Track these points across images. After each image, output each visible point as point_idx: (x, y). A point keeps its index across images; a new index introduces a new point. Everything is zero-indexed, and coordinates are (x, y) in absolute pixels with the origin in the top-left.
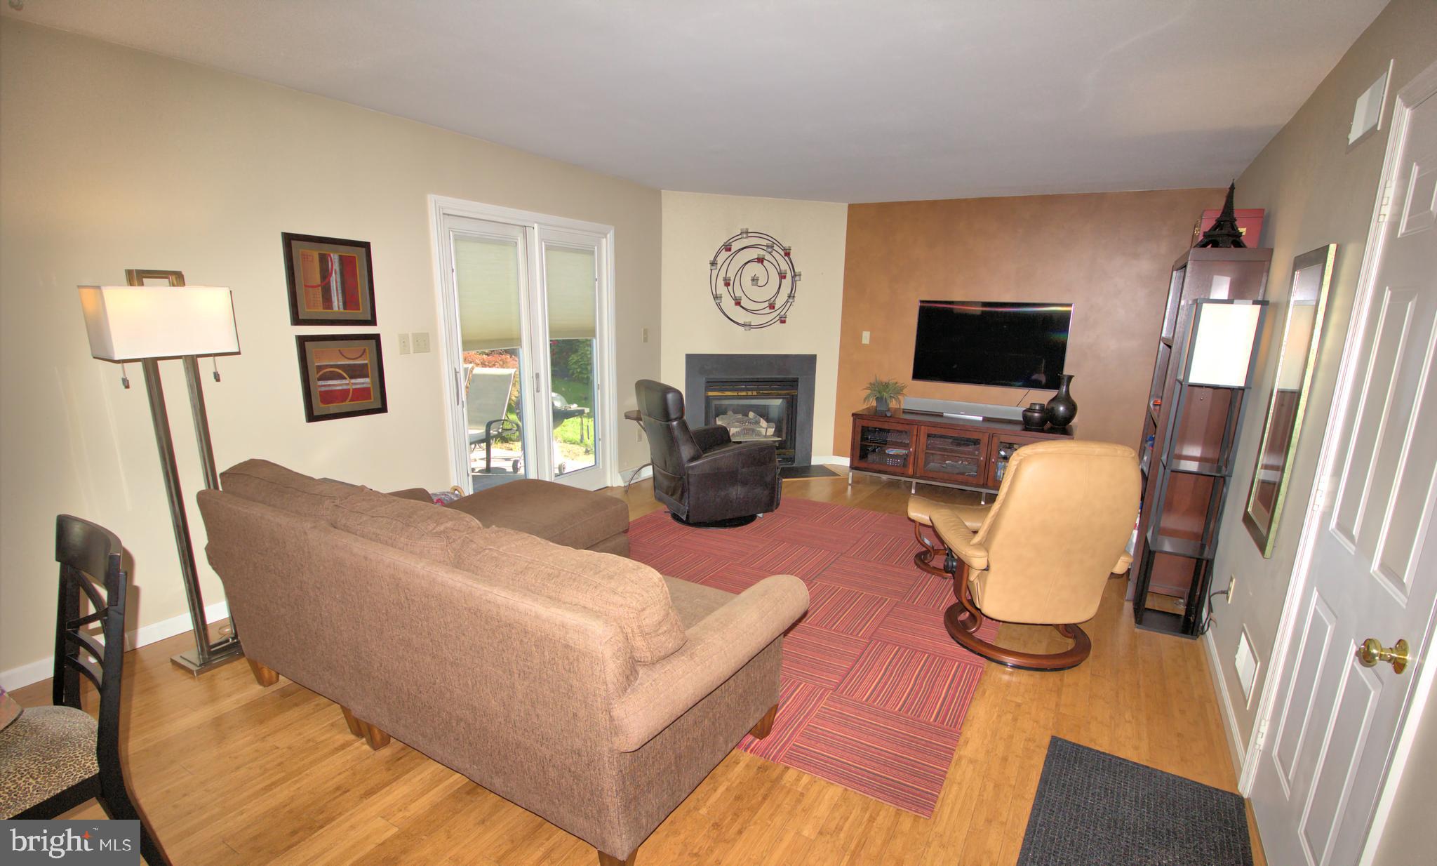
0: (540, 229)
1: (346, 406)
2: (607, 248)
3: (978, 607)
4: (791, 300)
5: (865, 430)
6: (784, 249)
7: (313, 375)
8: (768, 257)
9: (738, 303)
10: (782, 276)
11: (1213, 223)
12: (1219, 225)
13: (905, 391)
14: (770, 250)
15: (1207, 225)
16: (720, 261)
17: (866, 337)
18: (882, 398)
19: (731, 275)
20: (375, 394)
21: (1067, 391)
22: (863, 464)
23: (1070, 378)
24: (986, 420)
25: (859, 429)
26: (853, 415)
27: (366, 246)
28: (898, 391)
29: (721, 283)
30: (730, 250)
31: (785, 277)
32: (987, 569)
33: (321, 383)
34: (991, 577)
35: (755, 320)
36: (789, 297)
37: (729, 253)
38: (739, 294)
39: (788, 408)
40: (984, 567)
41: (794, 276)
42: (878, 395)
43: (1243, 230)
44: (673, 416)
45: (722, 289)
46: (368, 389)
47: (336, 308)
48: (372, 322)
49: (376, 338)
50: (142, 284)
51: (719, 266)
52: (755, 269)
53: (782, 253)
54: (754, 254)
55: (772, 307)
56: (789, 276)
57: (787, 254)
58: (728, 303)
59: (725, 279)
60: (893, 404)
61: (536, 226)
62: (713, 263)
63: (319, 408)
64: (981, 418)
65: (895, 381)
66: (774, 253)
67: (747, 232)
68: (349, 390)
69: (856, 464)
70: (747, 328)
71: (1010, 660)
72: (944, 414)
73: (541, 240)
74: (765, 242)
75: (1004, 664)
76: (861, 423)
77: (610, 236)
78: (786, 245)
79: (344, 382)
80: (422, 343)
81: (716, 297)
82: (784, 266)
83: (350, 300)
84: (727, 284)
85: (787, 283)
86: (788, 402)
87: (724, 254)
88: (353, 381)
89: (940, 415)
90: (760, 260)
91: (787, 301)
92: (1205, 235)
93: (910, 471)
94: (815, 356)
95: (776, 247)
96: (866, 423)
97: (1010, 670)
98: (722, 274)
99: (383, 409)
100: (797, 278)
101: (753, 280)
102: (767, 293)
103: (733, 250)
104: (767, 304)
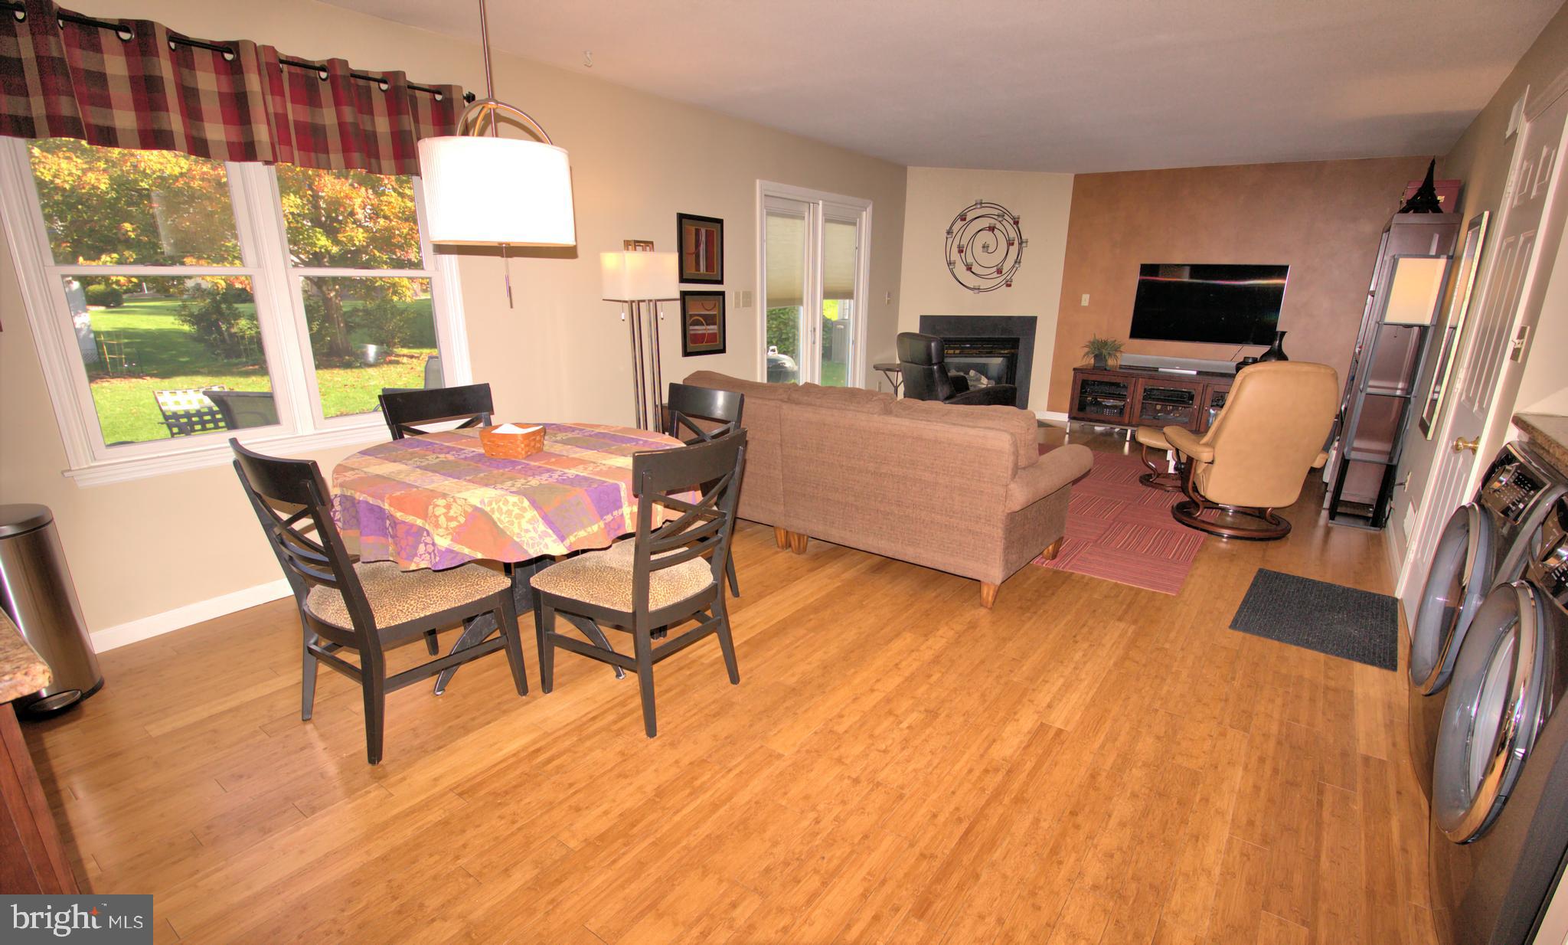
0: (824, 205)
1: (703, 346)
2: (866, 218)
3: (1202, 494)
4: (1017, 265)
5: (1085, 384)
6: (1013, 219)
7: (689, 321)
8: (998, 225)
9: (969, 268)
10: (1010, 243)
11: (1414, 193)
12: (1420, 192)
13: (1122, 349)
14: (1000, 219)
15: (1410, 193)
16: (955, 229)
17: (1085, 300)
18: (1101, 354)
19: (964, 242)
20: (719, 339)
21: (1280, 345)
22: (1081, 415)
23: (1283, 334)
24: (1199, 373)
25: (1079, 383)
26: (1074, 369)
27: (720, 222)
28: (1116, 348)
29: (955, 249)
30: (965, 219)
31: (1013, 244)
32: (1212, 463)
33: (691, 328)
34: (1215, 468)
35: (984, 284)
36: (1016, 262)
37: (964, 222)
38: (970, 260)
39: (1008, 367)
40: (1210, 461)
41: (1020, 244)
42: (1097, 352)
43: (1441, 198)
44: (934, 361)
45: (955, 256)
46: (715, 334)
47: (702, 271)
48: (721, 282)
49: (722, 294)
50: (635, 250)
51: (954, 234)
52: (986, 237)
53: (1012, 222)
54: (986, 223)
55: (999, 271)
56: (1016, 242)
57: (1016, 223)
58: (960, 269)
59: (959, 247)
60: (1111, 362)
61: (821, 202)
62: (949, 232)
63: (691, 347)
64: (1195, 373)
65: (1113, 339)
66: (1004, 222)
67: (982, 203)
68: (704, 334)
69: (1074, 415)
70: (976, 291)
71: (1226, 532)
72: (1160, 370)
73: (824, 214)
74: (996, 212)
75: (1221, 536)
76: (1081, 377)
77: (870, 209)
78: (1015, 214)
79: (704, 327)
80: (748, 299)
81: (950, 263)
82: (1013, 234)
83: (709, 267)
84: (961, 251)
85: (1014, 249)
86: (1009, 361)
87: (960, 223)
88: (709, 327)
89: (1156, 370)
90: (992, 229)
91: (1013, 266)
92: (1408, 202)
93: (1127, 421)
94: (1036, 317)
95: (1006, 217)
96: (1086, 376)
97: (1225, 540)
98: (956, 242)
99: (723, 351)
100: (1024, 245)
101: (984, 247)
102: (996, 259)
103: (968, 220)
104: (995, 269)
